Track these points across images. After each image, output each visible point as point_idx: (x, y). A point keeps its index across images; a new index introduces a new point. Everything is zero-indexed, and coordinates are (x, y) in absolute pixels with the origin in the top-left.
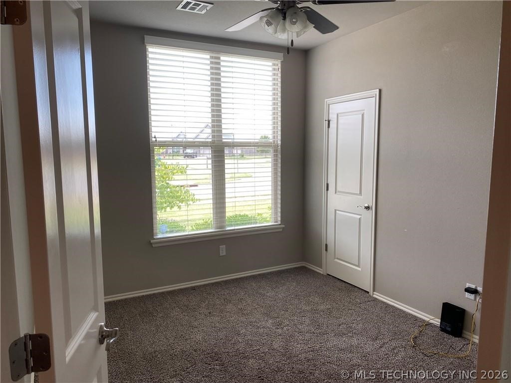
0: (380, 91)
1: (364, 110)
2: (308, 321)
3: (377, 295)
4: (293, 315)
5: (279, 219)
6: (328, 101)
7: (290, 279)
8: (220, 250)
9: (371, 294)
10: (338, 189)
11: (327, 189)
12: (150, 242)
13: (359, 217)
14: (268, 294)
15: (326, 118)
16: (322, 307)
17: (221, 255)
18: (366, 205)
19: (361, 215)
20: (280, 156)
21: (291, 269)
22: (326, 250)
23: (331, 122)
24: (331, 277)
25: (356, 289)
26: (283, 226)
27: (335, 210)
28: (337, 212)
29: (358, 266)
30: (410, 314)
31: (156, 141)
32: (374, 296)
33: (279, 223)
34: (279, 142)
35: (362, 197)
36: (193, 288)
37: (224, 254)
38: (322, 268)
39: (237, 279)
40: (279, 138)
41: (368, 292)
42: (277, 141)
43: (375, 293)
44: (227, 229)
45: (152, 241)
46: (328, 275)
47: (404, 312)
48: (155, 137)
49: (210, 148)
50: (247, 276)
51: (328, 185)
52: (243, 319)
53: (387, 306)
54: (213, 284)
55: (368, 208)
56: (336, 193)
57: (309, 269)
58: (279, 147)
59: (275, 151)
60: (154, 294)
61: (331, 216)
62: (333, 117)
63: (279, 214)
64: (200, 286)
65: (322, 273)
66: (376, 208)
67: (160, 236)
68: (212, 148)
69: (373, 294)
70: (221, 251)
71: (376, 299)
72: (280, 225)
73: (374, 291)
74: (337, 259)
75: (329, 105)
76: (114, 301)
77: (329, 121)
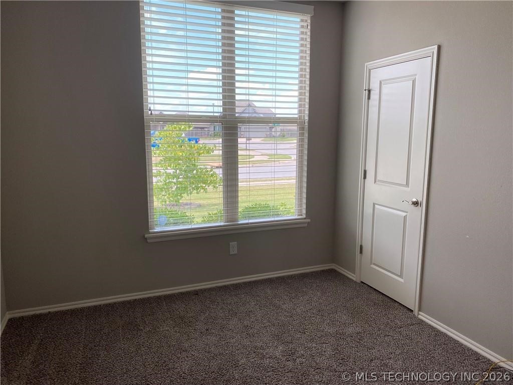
0: (439, 48)
1: (416, 75)
2: (329, 351)
3: (423, 317)
4: (312, 340)
5: (304, 212)
6: (369, 64)
7: (315, 285)
8: (230, 246)
9: (416, 314)
10: (378, 178)
11: (365, 177)
12: (144, 236)
13: (404, 214)
14: (284, 307)
15: (365, 87)
16: (350, 330)
17: (232, 253)
18: (414, 200)
19: (407, 212)
20: (306, 135)
21: (316, 273)
22: (361, 252)
23: (372, 92)
24: (366, 286)
25: (397, 305)
26: (309, 220)
27: (374, 204)
28: (376, 205)
29: (401, 276)
30: (469, 349)
31: (151, 114)
32: (420, 317)
33: (304, 216)
34: (307, 118)
35: (409, 189)
36: (196, 293)
37: (236, 252)
38: (355, 274)
39: (250, 282)
40: (307, 112)
41: (412, 311)
42: (304, 116)
43: (420, 313)
44: (239, 223)
45: (146, 236)
46: (362, 282)
47: (461, 345)
48: (150, 110)
49: (221, 124)
50: (262, 280)
51: (365, 172)
52: (246, 342)
53: (438, 333)
54: (220, 288)
55: (416, 204)
56: (375, 182)
57: (339, 273)
58: (306, 124)
59: (302, 129)
60: (148, 298)
61: (368, 210)
62: (374, 86)
63: (304, 206)
64: (205, 290)
65: (354, 279)
66: (427, 205)
67: (157, 229)
68: (222, 124)
69: (419, 314)
70: (231, 249)
71: (423, 321)
72: (305, 219)
73: (420, 310)
74: (374, 264)
75: (370, 70)
76: (100, 306)
77: (369, 91)
